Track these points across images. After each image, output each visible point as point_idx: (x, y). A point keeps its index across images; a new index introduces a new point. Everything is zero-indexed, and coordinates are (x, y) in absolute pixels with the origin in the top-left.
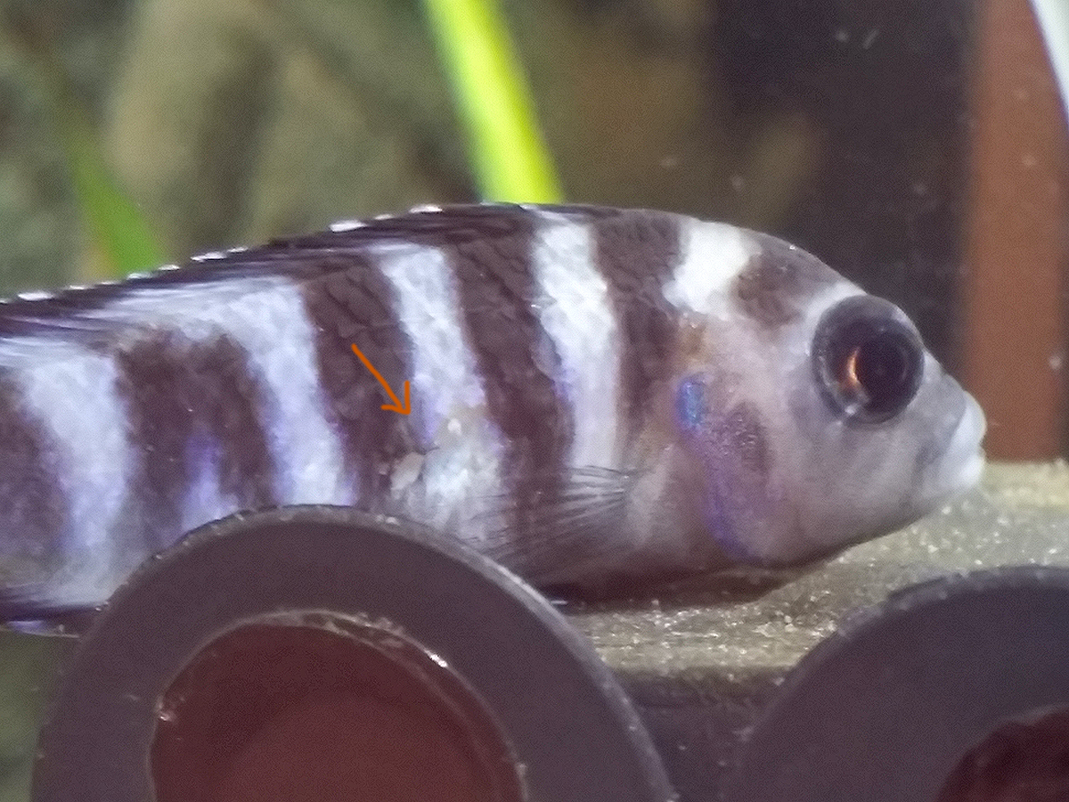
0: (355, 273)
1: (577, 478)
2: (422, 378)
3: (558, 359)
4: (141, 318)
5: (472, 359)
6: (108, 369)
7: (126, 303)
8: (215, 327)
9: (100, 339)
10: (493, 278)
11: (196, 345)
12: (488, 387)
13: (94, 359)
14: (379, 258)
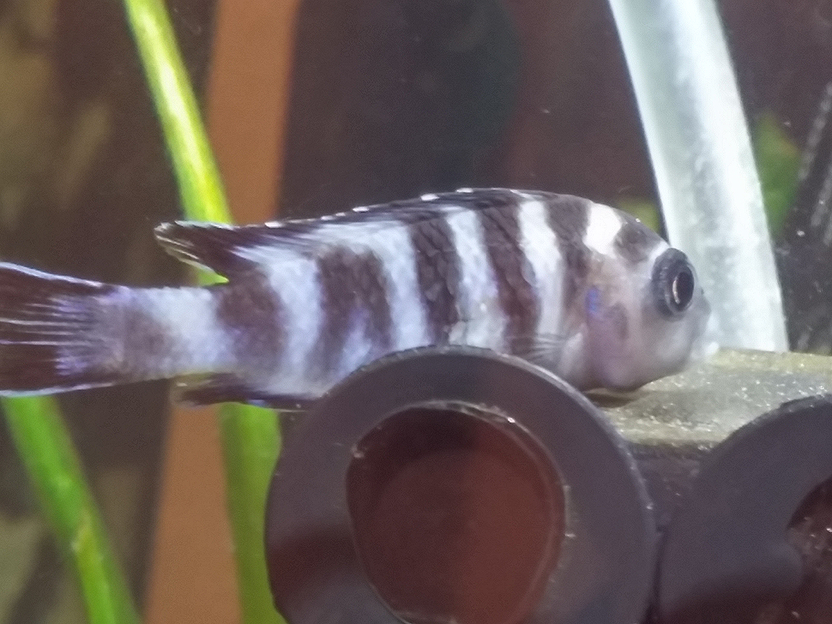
0: (434, 221)
1: (541, 339)
2: (467, 280)
3: (533, 274)
4: (329, 241)
5: (492, 272)
6: (313, 267)
7: (320, 231)
8: (366, 247)
9: (307, 251)
10: (501, 228)
11: (357, 257)
12: (499, 287)
13: (304, 261)
14: (445, 214)
